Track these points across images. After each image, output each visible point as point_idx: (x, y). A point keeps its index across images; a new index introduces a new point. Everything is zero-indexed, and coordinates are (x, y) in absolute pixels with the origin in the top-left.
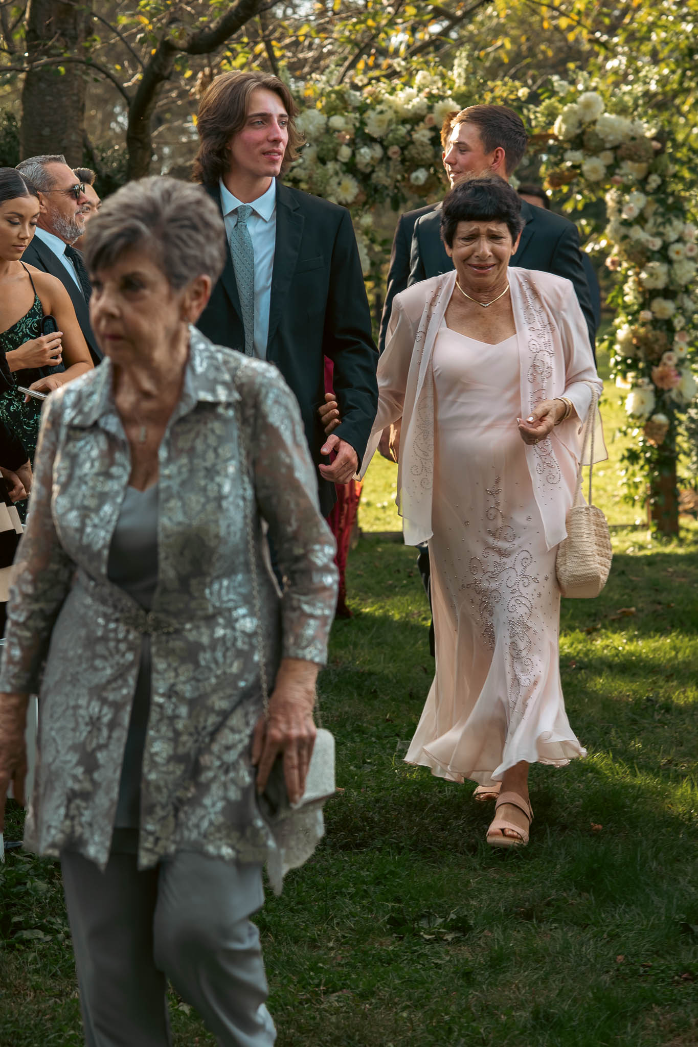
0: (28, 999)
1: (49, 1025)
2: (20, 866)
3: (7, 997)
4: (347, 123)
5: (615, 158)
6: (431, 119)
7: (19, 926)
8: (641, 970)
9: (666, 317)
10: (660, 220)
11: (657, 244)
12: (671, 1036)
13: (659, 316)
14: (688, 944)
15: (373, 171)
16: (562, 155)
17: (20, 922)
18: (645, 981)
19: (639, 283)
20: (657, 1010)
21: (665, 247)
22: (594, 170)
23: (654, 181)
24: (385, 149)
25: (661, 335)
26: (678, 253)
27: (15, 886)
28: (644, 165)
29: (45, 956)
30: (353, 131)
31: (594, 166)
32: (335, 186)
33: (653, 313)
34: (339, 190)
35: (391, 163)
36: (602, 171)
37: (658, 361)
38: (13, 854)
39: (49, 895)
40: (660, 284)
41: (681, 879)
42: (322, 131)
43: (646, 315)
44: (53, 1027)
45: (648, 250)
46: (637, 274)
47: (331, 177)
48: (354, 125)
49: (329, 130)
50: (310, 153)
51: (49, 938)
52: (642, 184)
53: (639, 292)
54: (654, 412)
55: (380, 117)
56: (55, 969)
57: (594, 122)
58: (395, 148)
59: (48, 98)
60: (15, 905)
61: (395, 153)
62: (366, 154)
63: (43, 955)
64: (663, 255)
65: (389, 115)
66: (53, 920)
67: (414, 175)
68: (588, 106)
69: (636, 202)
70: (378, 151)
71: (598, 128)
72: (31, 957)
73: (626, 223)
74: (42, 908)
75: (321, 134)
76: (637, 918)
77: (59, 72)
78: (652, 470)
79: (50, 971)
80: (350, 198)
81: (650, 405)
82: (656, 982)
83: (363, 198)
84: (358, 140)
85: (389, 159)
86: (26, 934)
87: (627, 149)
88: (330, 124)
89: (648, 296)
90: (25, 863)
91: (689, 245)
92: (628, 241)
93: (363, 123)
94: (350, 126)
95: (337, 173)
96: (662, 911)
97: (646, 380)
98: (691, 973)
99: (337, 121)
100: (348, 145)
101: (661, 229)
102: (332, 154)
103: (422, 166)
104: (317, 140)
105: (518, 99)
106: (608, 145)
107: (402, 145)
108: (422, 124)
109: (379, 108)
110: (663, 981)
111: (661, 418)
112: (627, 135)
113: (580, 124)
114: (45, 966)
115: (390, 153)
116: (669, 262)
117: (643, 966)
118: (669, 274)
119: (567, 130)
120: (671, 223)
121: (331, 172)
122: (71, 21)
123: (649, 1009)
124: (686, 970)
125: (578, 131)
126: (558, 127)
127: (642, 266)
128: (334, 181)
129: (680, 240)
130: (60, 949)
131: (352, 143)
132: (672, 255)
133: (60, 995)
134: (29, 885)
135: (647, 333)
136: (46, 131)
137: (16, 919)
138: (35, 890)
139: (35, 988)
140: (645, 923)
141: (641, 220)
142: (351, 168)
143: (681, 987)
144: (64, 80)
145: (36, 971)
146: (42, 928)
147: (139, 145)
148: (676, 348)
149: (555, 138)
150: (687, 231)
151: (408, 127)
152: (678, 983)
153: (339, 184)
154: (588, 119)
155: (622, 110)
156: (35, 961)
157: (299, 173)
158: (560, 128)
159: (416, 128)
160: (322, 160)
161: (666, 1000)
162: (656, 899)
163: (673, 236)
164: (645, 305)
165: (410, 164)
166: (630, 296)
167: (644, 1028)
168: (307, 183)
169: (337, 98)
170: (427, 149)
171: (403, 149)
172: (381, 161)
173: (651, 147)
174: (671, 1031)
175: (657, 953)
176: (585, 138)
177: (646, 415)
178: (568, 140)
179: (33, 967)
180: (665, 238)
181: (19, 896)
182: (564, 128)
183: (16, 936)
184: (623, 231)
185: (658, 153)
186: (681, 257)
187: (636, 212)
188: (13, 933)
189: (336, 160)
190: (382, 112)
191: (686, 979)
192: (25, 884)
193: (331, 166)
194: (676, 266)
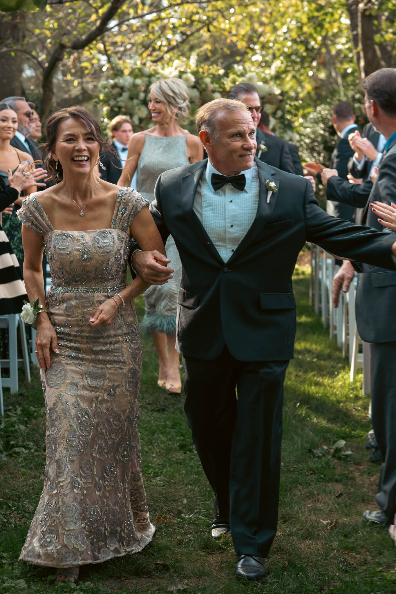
0: (21, 480)
1: (32, 492)
2: (12, 418)
3: (11, 478)
4: (143, 82)
7: (13, 446)
8: (292, 469)
12: (306, 499)
14: (310, 458)
17: (13, 444)
18: (293, 474)
20: (300, 487)
23: (279, 113)
27: (10, 427)
28: (275, 106)
29: (26, 460)
30: (146, 86)
34: (139, 112)
38: (8, 413)
39: (26, 431)
41: (306, 429)
44: (34, 492)
47: (135, 106)
48: (146, 83)
49: (135, 86)
50: (126, 95)
51: (27, 451)
52: (274, 114)
56: (31, 466)
60: (10, 436)
63: (25, 459)
66: (28, 443)
68: (250, 79)
72: (20, 460)
74: (23, 438)
75: (131, 87)
76: (288, 446)
77: (11, 55)
79: (29, 467)
82: (299, 475)
86: (17, 450)
87: (268, 99)
88: (135, 83)
90: (14, 417)
94: (144, 84)
95: (138, 105)
96: (300, 443)
98: (314, 471)
99: (138, 81)
100: (143, 92)
102: (136, 96)
104: (129, 90)
105: (219, 75)
109: (157, 76)
110: (301, 474)
112: (267, 93)
114: (26, 464)
117: (293, 467)
120: (286, 133)
121: (135, 104)
123: (296, 487)
124: (311, 469)
128: (137, 108)
130: (33, 457)
131: (145, 92)
133: (35, 477)
134: (16, 427)
137: (12, 443)
138: (19, 429)
139: (24, 474)
140: (292, 448)
143: (309, 477)
144: (13, 59)
145: (23, 467)
146: (23, 446)
147: (48, 89)
150: (293, 137)
152: (308, 475)
153: (139, 109)
155: (265, 81)
156: (22, 462)
157: (121, 104)
160: (131, 98)
161: (303, 483)
162: (295, 437)
167: (295, 495)
168: (125, 109)
169: (138, 71)
173: (278, 98)
174: (307, 497)
175: (297, 461)
179: (21, 464)
181: (12, 432)
183: (13, 450)
185: (281, 101)
188: (11, 449)
189: (138, 99)
191: (311, 474)
192: (15, 426)
193: (136, 101)
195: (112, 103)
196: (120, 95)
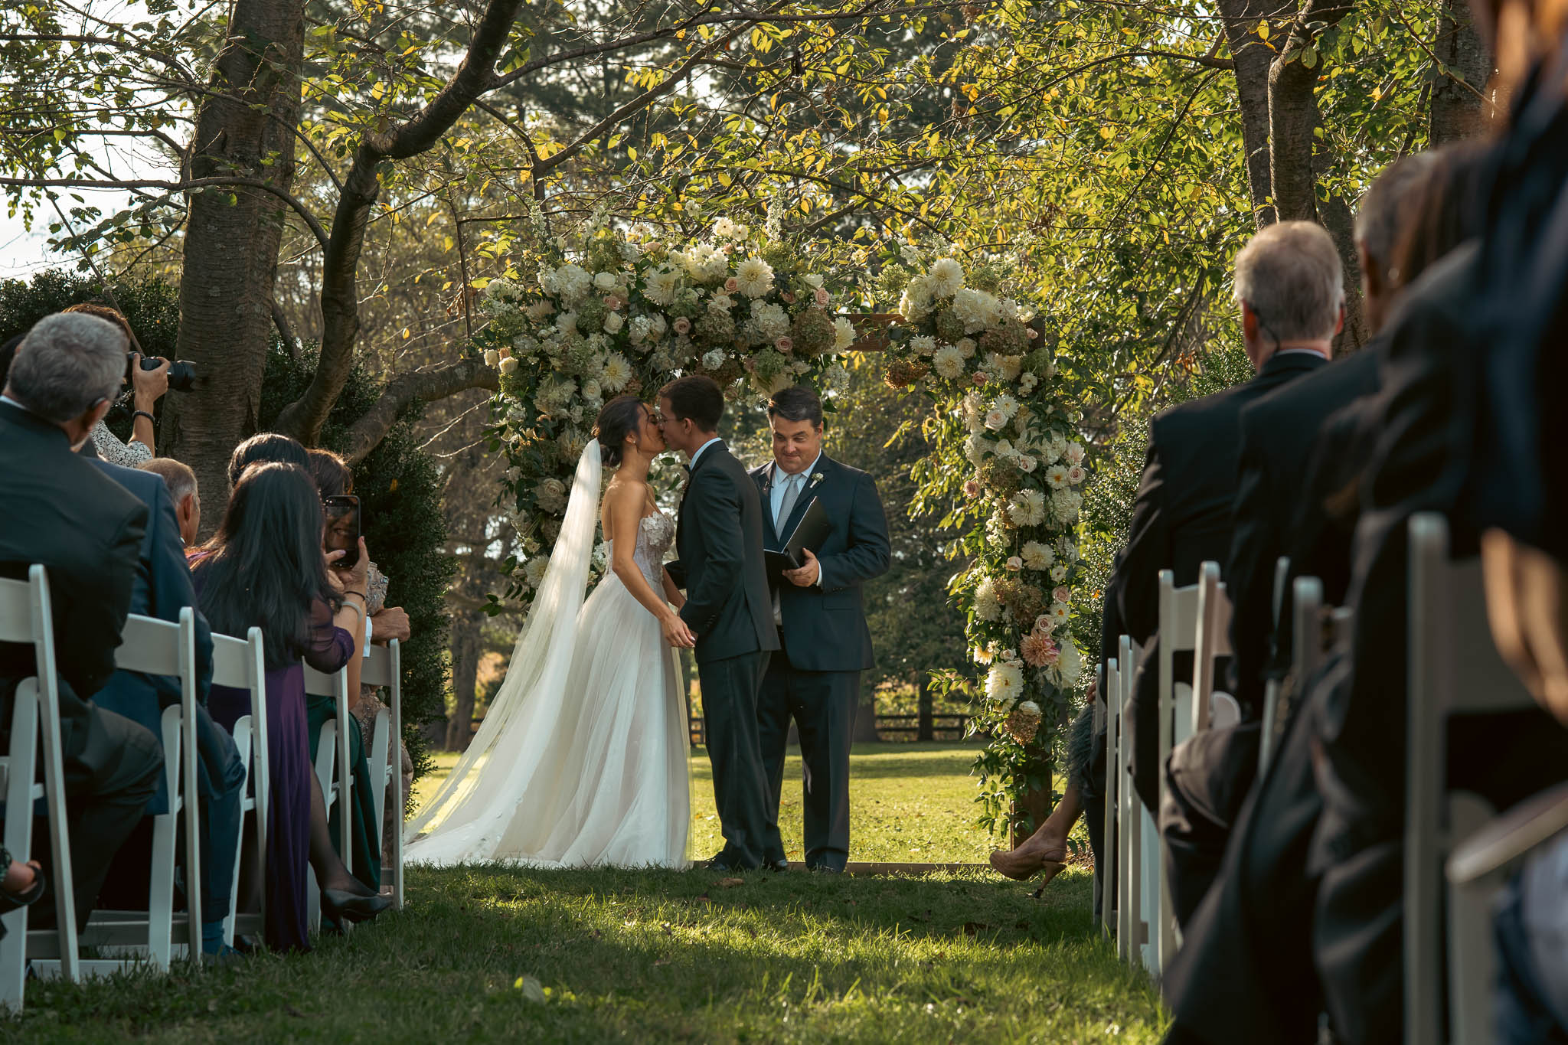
4: (618, 283)
5: (977, 349)
6: (733, 283)
9: (1041, 568)
10: (1035, 434)
11: (1031, 463)
13: (1031, 565)
15: (653, 351)
16: (908, 343)
19: (1007, 518)
21: (1041, 470)
22: (951, 364)
23: (1029, 380)
24: (669, 320)
25: (1035, 592)
26: (1058, 478)
28: (1017, 358)
30: (626, 295)
31: (951, 357)
32: (599, 367)
33: (1024, 561)
34: (604, 373)
35: (677, 341)
36: (961, 365)
37: (1028, 627)
40: (1034, 521)
42: (585, 293)
43: (1015, 562)
45: (1019, 470)
46: (1004, 506)
47: (594, 353)
48: (628, 286)
49: (593, 290)
50: (566, 322)
52: (1013, 385)
53: (1006, 532)
54: (1022, 698)
55: (664, 276)
57: (951, 299)
58: (684, 320)
59: (219, 246)
61: (681, 326)
62: (643, 325)
64: (1039, 479)
65: (677, 274)
67: (706, 356)
68: (943, 276)
69: (1004, 408)
70: (659, 324)
71: (956, 305)
73: (990, 436)
75: (583, 297)
78: (1017, 782)
80: (619, 386)
81: (1017, 688)
83: (637, 387)
84: (633, 307)
85: (675, 335)
87: (992, 335)
88: (595, 283)
89: (1020, 536)
91: (1072, 468)
92: (993, 458)
93: (641, 284)
94: (623, 287)
95: (602, 349)
97: (1013, 652)
99: (606, 280)
100: (620, 312)
101: (1037, 446)
102: (597, 322)
103: (719, 346)
104: (577, 305)
106: (968, 331)
107: (692, 317)
108: (720, 289)
109: (663, 266)
111: (1031, 706)
112: (995, 317)
113: (933, 300)
115: (676, 326)
116: (1047, 490)
118: (1046, 509)
119: (915, 309)
120: (1050, 440)
121: (594, 347)
122: (256, 143)
125: (930, 310)
126: (905, 305)
127: (1010, 496)
128: (597, 360)
129: (1061, 462)
131: (625, 310)
132: (1051, 481)
135: (1015, 586)
136: (215, 291)
141: (1010, 432)
142: (622, 343)
147: (339, 310)
148: (1054, 610)
149: (900, 319)
150: (1070, 452)
151: (702, 291)
153: (605, 364)
154: (942, 294)
155: (988, 284)
157: (553, 346)
158: (907, 306)
159: (712, 294)
160: (583, 332)
163: (1053, 456)
164: (1013, 550)
165: (702, 341)
166: (995, 535)
168: (560, 358)
169: (606, 250)
170: (726, 321)
171: (692, 321)
172: (664, 336)
173: (1026, 334)
176: (938, 320)
177: (1012, 702)
178: (917, 324)
180: (1042, 458)
182: (911, 304)
184: (987, 446)
185: (1035, 345)
186: (1062, 485)
187: (1004, 421)
189: (603, 332)
190: (666, 271)
193: (594, 339)
194: (1055, 496)
195: (524, 343)
196: (551, 320)
